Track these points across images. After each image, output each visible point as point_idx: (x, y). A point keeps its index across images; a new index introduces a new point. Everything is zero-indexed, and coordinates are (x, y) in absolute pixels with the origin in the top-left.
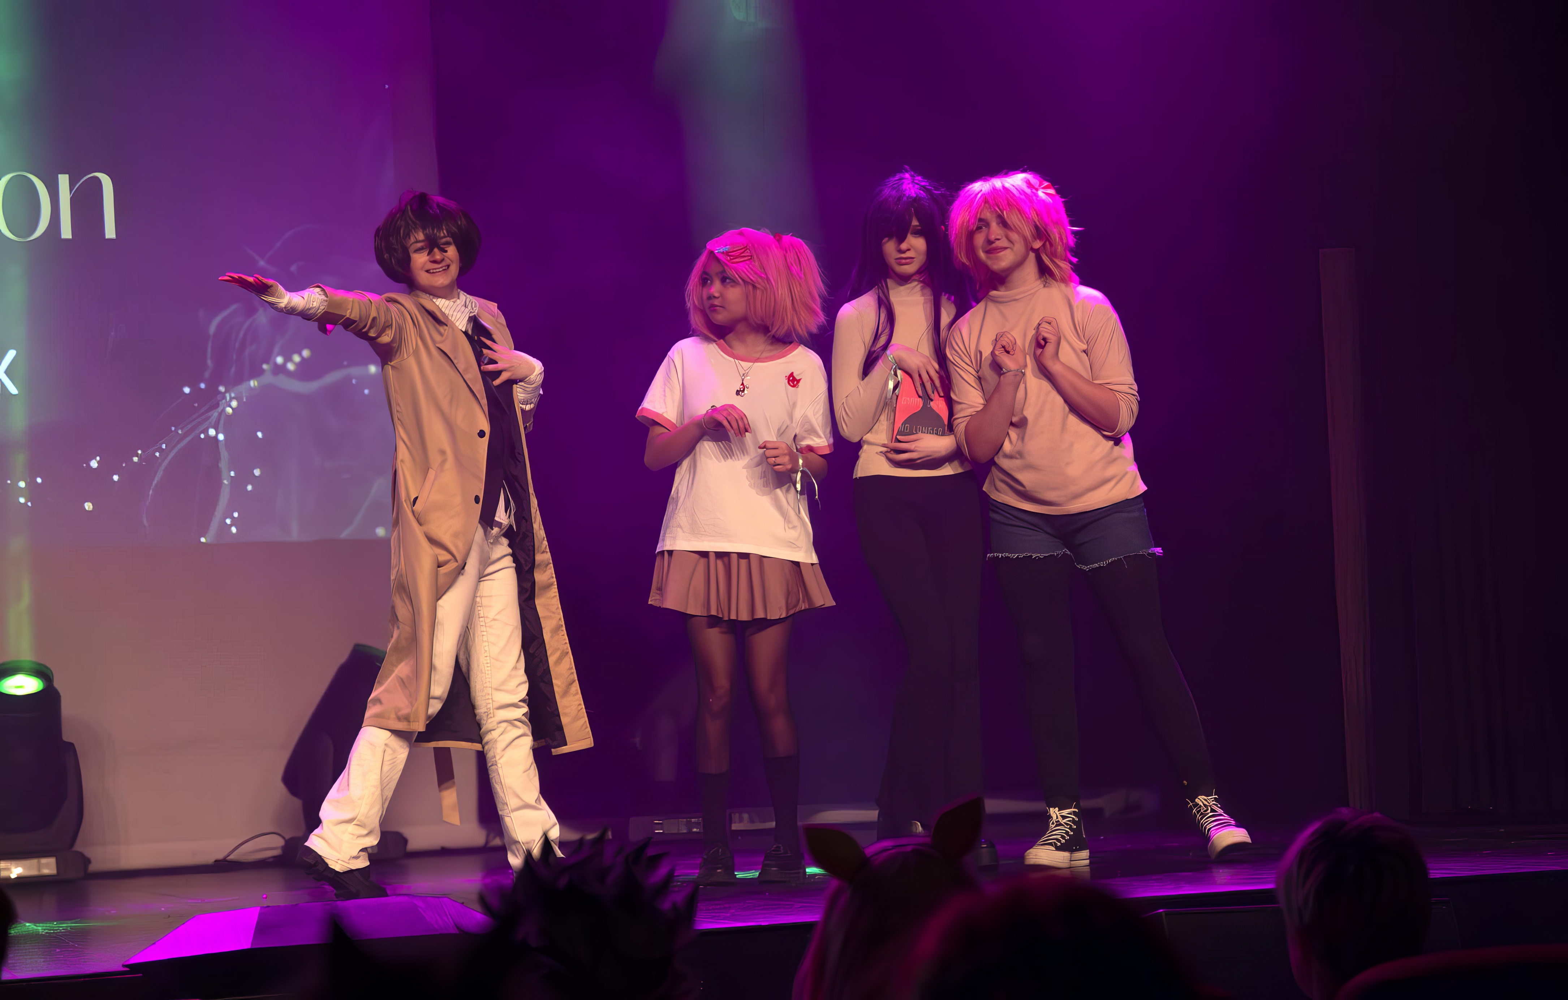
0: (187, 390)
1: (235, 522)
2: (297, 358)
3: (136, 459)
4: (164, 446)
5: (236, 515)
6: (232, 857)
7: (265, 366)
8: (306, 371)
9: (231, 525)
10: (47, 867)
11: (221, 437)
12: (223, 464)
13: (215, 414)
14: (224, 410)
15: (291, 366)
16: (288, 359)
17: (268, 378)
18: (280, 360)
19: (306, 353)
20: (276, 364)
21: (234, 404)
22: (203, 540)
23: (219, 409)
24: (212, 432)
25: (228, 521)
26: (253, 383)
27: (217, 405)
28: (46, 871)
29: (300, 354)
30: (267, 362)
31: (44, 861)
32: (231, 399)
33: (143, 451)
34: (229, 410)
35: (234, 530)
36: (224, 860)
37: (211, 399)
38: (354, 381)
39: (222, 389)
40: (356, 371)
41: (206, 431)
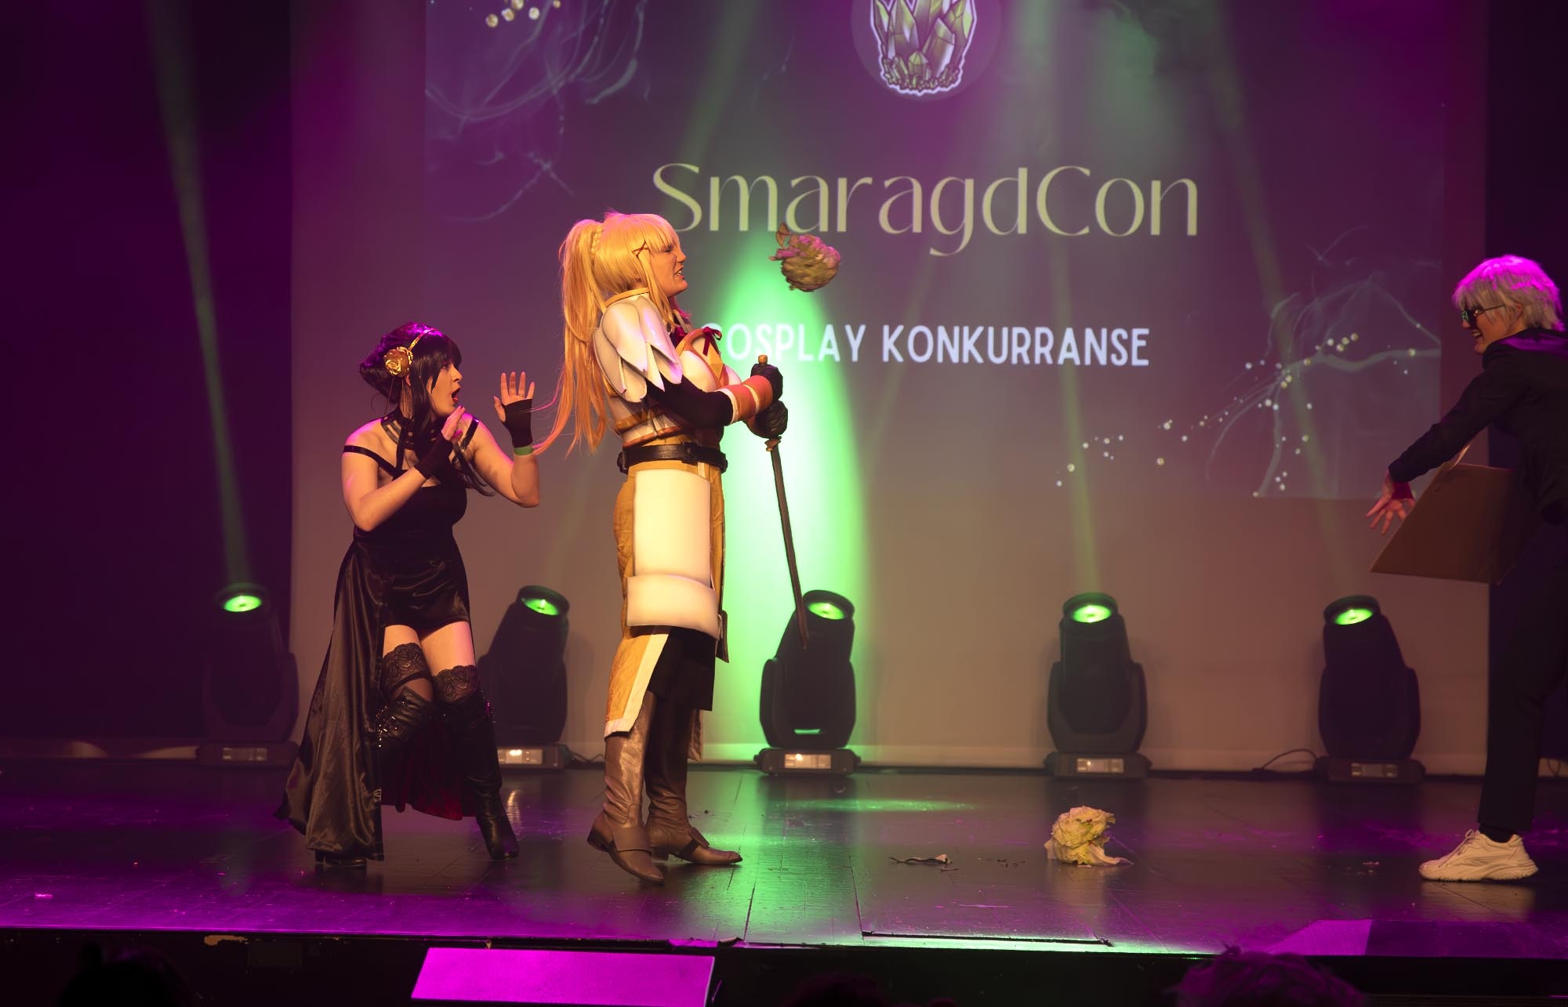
0: (1249, 366)
1: (1284, 480)
2: (1345, 341)
3: (1202, 423)
4: (1227, 413)
5: (1285, 474)
6: (1269, 767)
7: (1317, 348)
8: (1352, 352)
9: (1280, 483)
10: (1116, 766)
11: (1276, 407)
12: (1276, 431)
13: (1272, 387)
14: (1279, 385)
15: (1340, 348)
16: (1337, 341)
17: (1319, 358)
18: (1330, 342)
19: (1354, 337)
20: (1327, 346)
21: (1289, 379)
22: (1255, 494)
23: (1276, 383)
24: (1268, 403)
25: (1278, 479)
26: (1306, 362)
27: (1273, 380)
28: (1115, 770)
29: (1349, 338)
30: (1320, 345)
31: (1114, 761)
32: (1287, 375)
33: (1209, 417)
34: (1284, 385)
35: (1283, 487)
36: (1262, 769)
37: (1269, 374)
38: (1395, 363)
39: (1279, 366)
40: (1397, 353)
41: (1262, 402)
